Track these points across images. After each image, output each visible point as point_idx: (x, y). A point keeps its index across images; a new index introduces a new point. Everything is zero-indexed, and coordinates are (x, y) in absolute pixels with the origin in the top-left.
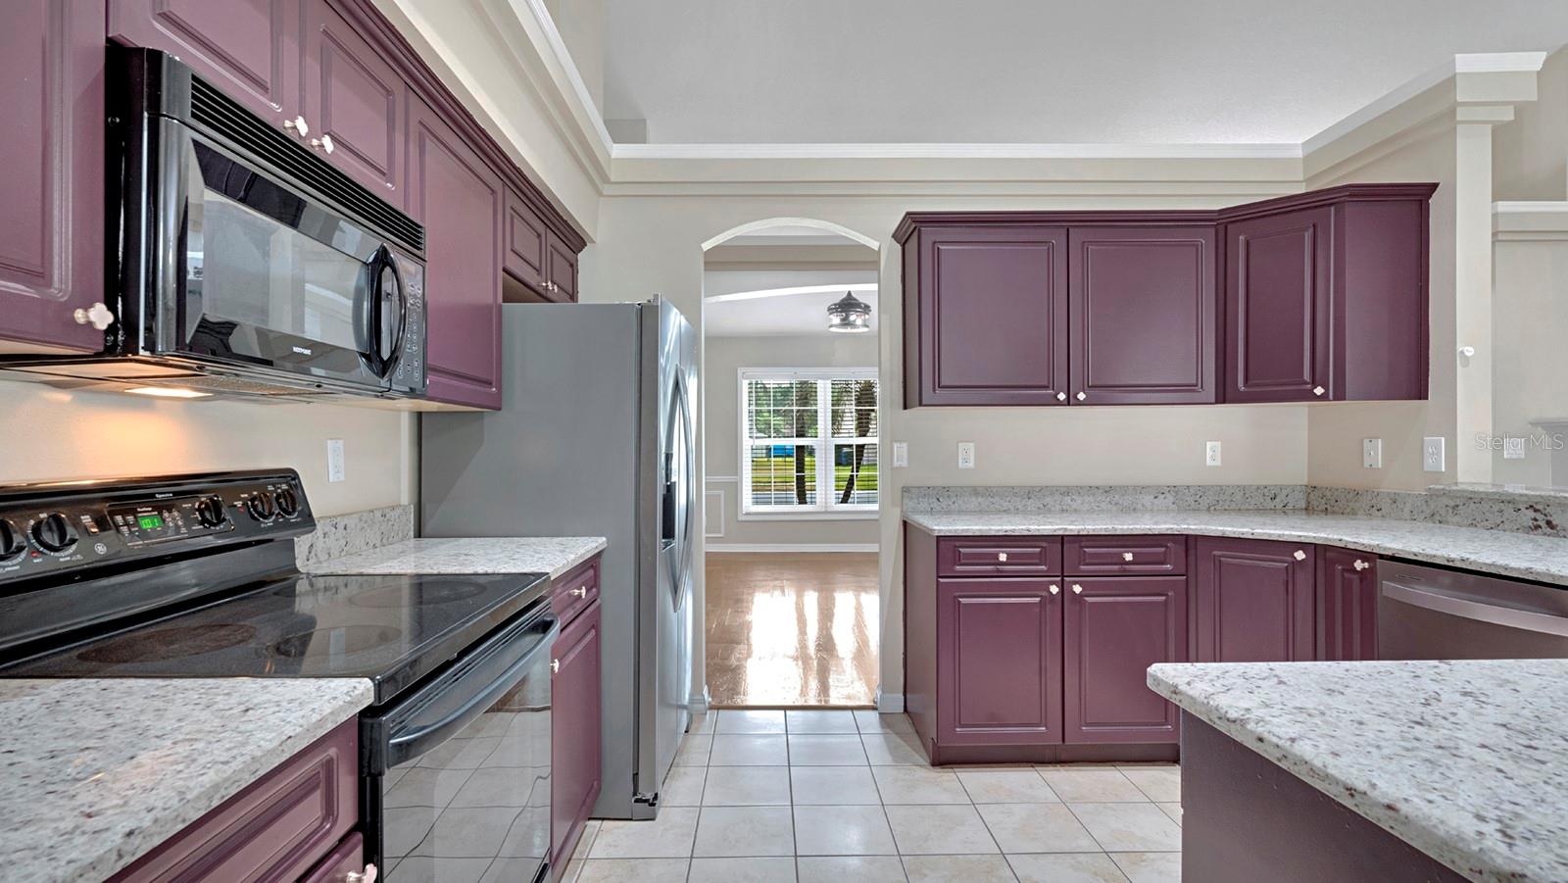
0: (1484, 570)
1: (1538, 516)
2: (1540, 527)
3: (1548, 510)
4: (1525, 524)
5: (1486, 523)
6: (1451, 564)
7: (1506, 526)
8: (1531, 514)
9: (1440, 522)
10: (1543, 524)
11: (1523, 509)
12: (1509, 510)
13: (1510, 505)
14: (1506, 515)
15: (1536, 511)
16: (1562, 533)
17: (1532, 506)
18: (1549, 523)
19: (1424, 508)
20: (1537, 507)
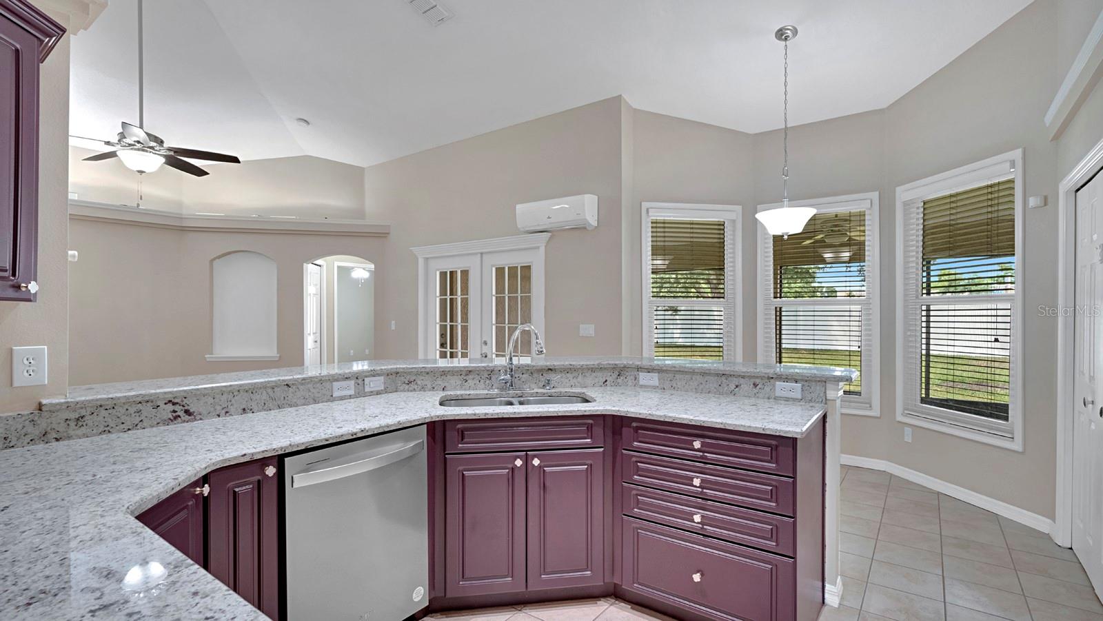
0: (375, 432)
1: (177, 408)
2: (179, 416)
3: (185, 401)
4: (165, 417)
5: (122, 426)
6: (355, 437)
7: (145, 424)
8: (170, 407)
9: (57, 440)
10: (181, 414)
11: (162, 406)
12: (147, 410)
13: (149, 404)
14: (144, 413)
15: (174, 404)
16: (198, 417)
17: (170, 401)
18: (187, 412)
19: (30, 428)
20: (176, 401)
